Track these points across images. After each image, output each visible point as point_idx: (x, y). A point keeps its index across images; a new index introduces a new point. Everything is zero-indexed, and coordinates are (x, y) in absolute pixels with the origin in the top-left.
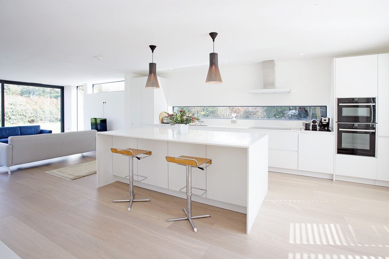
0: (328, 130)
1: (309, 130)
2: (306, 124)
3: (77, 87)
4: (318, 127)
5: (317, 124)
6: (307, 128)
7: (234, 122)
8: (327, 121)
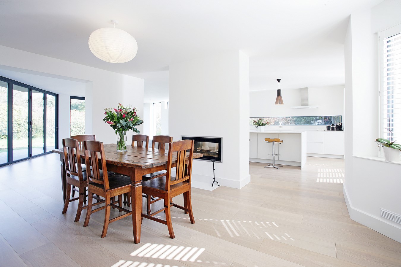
0: (341, 130)
1: (330, 130)
2: (328, 127)
3: (153, 104)
4: (335, 129)
5: (334, 126)
6: (328, 129)
7: (280, 127)
8: (341, 125)
